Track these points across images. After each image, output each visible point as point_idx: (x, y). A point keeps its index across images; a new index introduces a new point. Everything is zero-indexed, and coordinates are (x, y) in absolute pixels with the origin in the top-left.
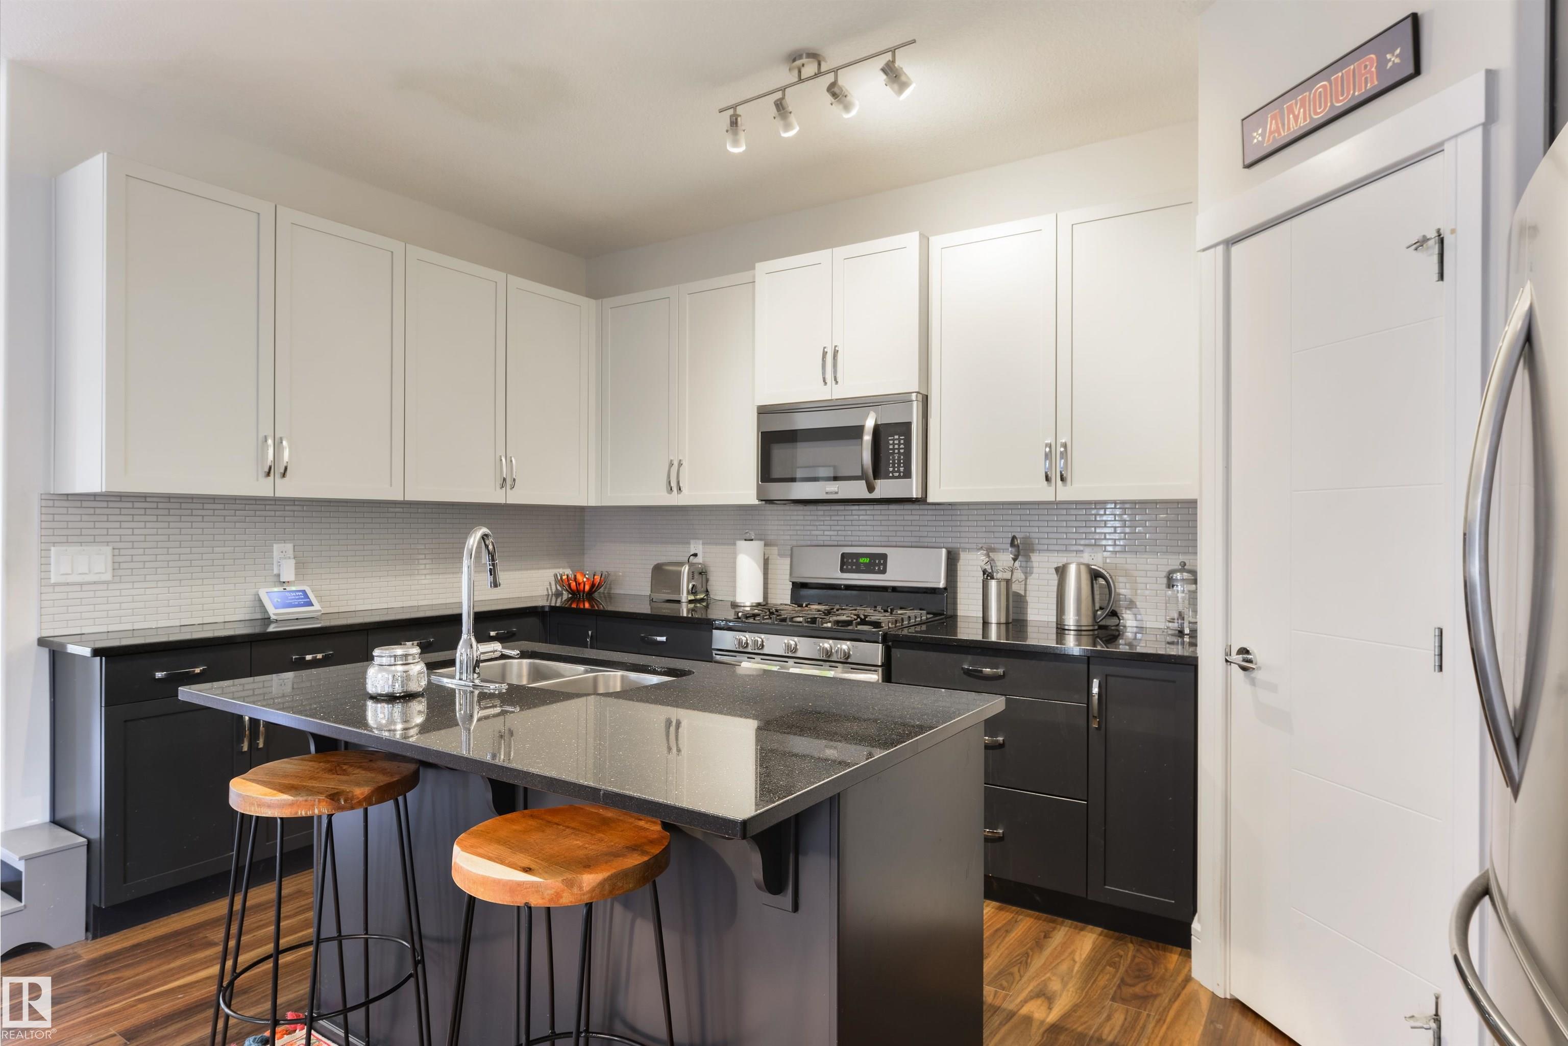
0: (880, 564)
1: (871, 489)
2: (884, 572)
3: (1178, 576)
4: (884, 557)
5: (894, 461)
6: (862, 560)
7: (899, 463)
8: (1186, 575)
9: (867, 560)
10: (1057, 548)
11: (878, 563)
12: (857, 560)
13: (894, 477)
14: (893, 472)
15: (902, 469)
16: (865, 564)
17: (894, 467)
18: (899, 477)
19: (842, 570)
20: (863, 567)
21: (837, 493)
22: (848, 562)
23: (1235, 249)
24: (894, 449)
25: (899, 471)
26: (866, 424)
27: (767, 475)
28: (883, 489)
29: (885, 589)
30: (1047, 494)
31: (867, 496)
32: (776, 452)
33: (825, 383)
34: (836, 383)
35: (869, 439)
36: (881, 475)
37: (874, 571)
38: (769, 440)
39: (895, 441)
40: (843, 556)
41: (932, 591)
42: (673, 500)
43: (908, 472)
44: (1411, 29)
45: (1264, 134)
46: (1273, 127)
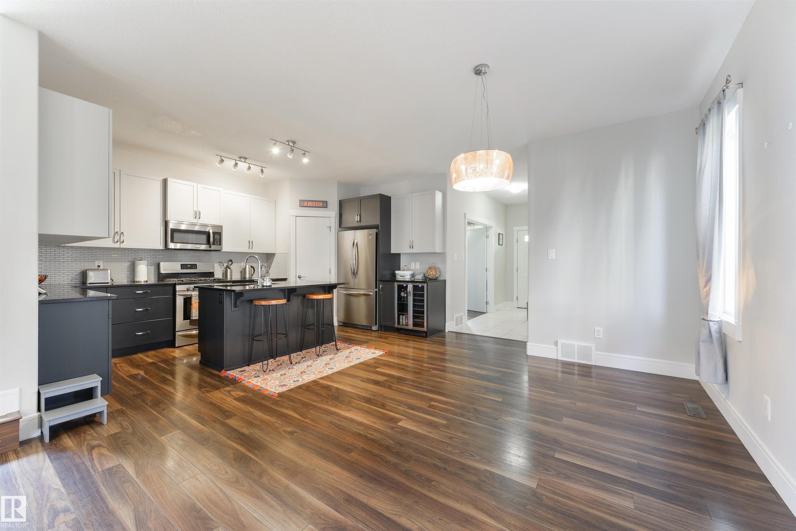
0: (194, 267)
1: (210, 247)
2: (196, 268)
4: (196, 265)
5: (216, 241)
6: (188, 266)
7: (218, 242)
8: (264, 267)
9: (190, 266)
10: (236, 262)
11: (194, 266)
12: (186, 266)
13: (216, 245)
17: (216, 242)
18: (218, 245)
19: (181, 269)
20: (189, 268)
21: (199, 248)
22: (183, 266)
24: (216, 238)
25: (218, 244)
26: (211, 231)
27: (172, 241)
28: (213, 247)
29: (195, 273)
30: (248, 251)
31: (209, 249)
32: (176, 235)
33: (195, 218)
34: (199, 219)
35: (211, 235)
36: (214, 244)
37: (193, 269)
38: (173, 231)
39: (217, 236)
40: (181, 265)
41: (210, 273)
42: (117, 245)
43: (220, 244)
44: (326, 202)
45: (304, 204)
46: (306, 204)
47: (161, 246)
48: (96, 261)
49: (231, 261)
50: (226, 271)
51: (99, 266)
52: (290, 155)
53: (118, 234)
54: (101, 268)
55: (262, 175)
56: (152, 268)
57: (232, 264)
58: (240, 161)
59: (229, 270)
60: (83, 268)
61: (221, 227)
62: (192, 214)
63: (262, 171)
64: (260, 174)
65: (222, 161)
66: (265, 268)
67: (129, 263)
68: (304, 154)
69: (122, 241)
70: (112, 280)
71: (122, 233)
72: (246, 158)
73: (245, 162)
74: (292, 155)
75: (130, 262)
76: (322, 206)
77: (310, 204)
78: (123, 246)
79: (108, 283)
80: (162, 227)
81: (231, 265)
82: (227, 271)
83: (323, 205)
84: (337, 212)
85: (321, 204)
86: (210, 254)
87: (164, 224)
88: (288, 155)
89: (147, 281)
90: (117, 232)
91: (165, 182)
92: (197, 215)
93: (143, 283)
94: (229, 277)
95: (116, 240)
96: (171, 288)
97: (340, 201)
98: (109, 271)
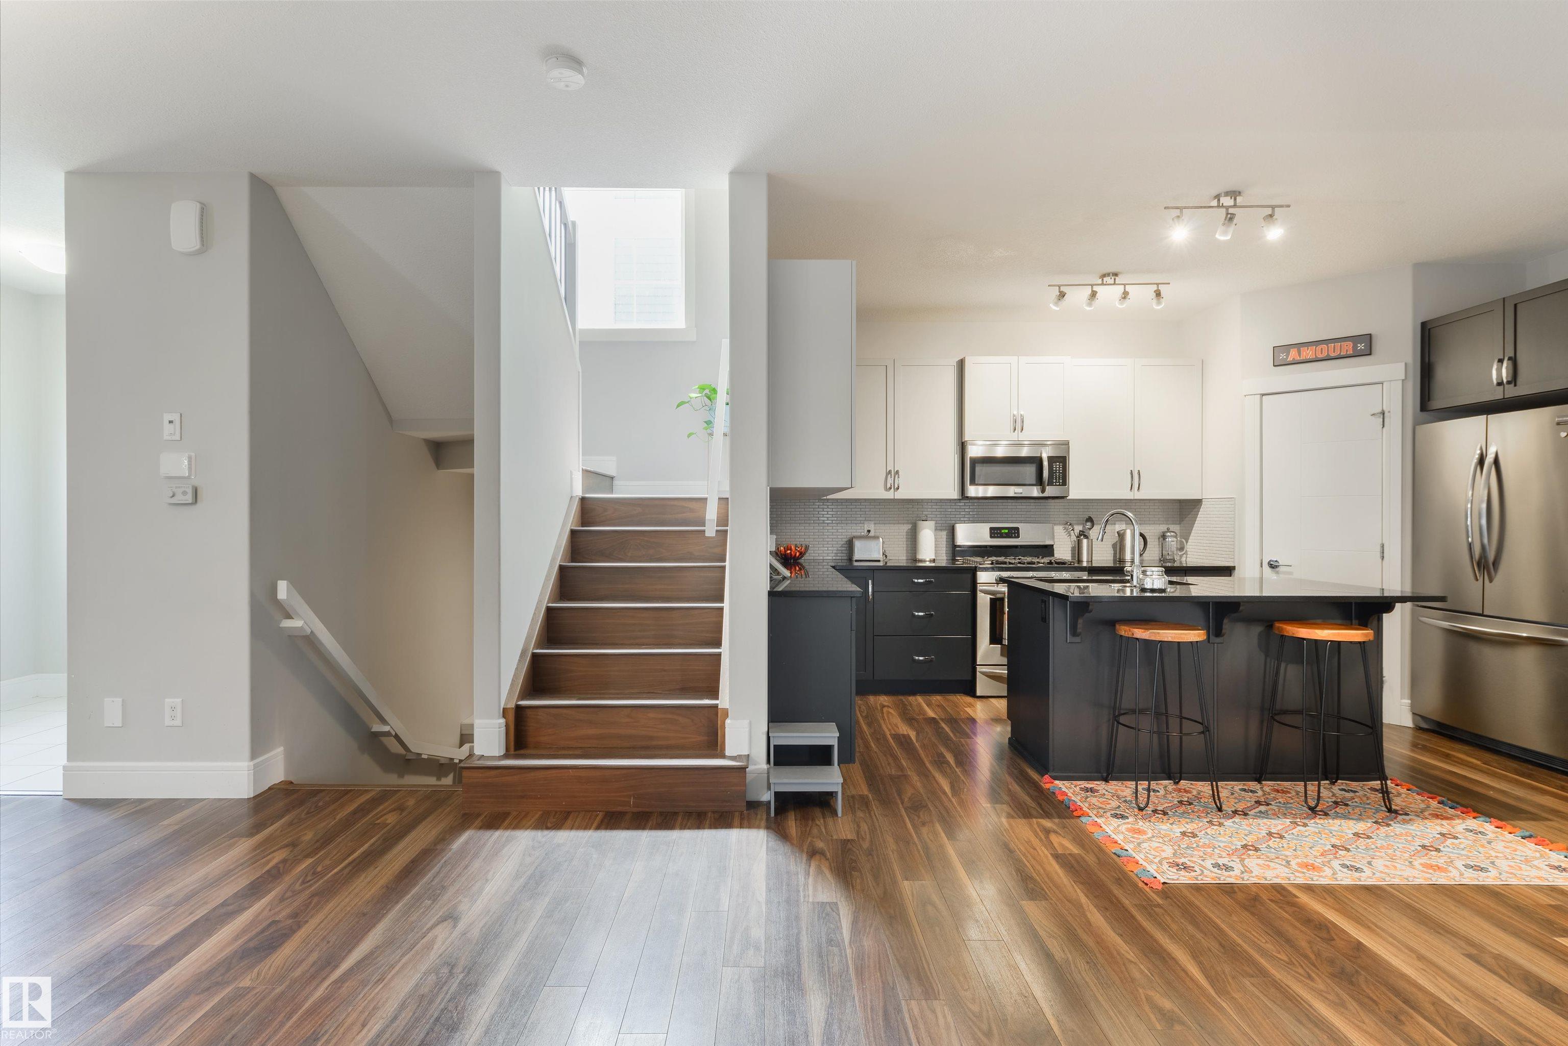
0: (1015, 533)
1: (1043, 491)
2: (1018, 537)
3: (1169, 534)
4: (1017, 529)
5: (1056, 476)
6: (1003, 531)
7: (1059, 479)
9: (1007, 531)
10: (1101, 522)
11: (1014, 532)
12: (1001, 531)
13: (1056, 485)
14: (1055, 482)
15: (1061, 481)
16: (1006, 533)
17: (1056, 479)
18: (1059, 485)
19: (991, 537)
20: (1004, 535)
21: (1021, 493)
22: (995, 533)
23: (1264, 397)
24: (1056, 470)
25: (1059, 482)
26: (1045, 456)
27: (973, 482)
28: (1050, 491)
29: (1016, 547)
30: (1129, 495)
31: (1041, 495)
32: (978, 469)
33: (1014, 431)
34: (1021, 431)
35: (1046, 463)
36: (1050, 483)
37: (1011, 537)
38: (975, 462)
39: (1057, 466)
40: (991, 529)
41: (1046, 546)
42: (890, 495)
43: (1064, 482)
44: (1368, 339)
45: (1287, 356)
46: (1293, 354)
47: (954, 494)
48: (866, 522)
49: (1090, 519)
50: (1079, 543)
51: (869, 531)
52: (1225, 233)
53: (891, 475)
54: (872, 534)
55: (1159, 303)
56: (944, 535)
57: (1093, 526)
58: (1102, 284)
59: (1085, 541)
60: (850, 534)
61: (1067, 444)
62: (1009, 425)
63: (1158, 294)
64: (1155, 301)
65: (1062, 295)
66: (1176, 537)
67: (910, 526)
68: (1271, 216)
69: (896, 486)
70: (886, 556)
71: (897, 472)
72: (1116, 275)
73: (1114, 284)
74: (1232, 229)
75: (911, 523)
76: (1350, 352)
77: (1308, 353)
78: (899, 495)
79: (879, 561)
80: (956, 456)
81: (1090, 529)
82: (1082, 543)
83: (1355, 347)
84: (1410, 360)
85: (1348, 347)
86: (1046, 504)
87: (959, 448)
88: (1217, 236)
89: (934, 561)
90: (890, 472)
91: (961, 364)
92: (1018, 424)
93: (928, 564)
94: (1085, 558)
95: (889, 486)
96: (969, 576)
97: (1424, 325)
98: (881, 539)
